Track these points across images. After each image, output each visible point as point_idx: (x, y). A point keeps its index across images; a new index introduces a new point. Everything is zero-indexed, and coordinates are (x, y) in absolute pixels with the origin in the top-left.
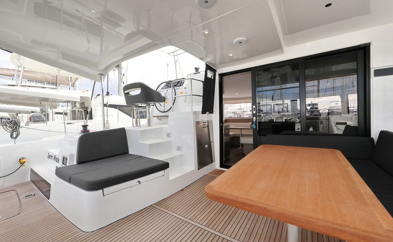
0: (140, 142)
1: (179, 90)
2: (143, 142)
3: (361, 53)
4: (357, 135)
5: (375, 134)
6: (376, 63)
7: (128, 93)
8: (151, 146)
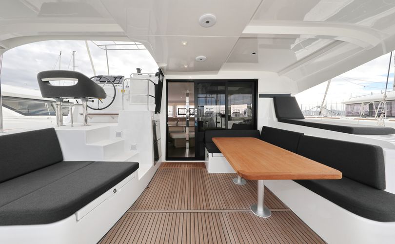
0: (87, 144)
1: (119, 87)
2: (90, 144)
3: (253, 83)
4: (251, 129)
5: (260, 127)
6: (261, 90)
7: (48, 82)
8: (105, 148)
